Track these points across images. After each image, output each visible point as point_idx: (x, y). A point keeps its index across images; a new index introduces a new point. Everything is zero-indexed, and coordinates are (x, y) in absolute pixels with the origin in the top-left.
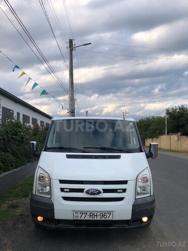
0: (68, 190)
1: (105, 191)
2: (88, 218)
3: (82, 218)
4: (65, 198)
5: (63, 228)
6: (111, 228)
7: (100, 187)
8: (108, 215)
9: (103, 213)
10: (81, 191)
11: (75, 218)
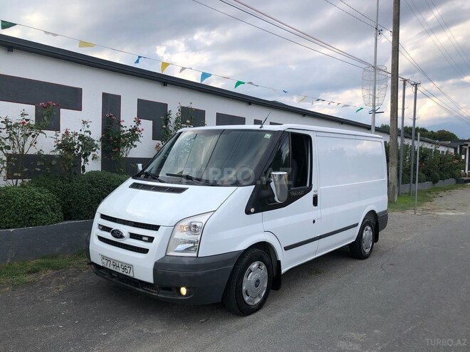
1: (133, 236)
2: (112, 268)
4: (101, 239)
6: (138, 289)
8: (128, 269)
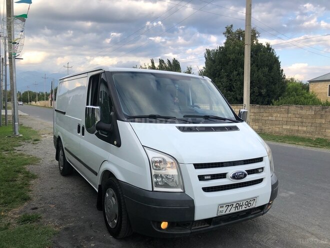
0: (209, 177)
2: (233, 211)
3: (228, 212)
4: (206, 190)
5: (198, 231)
7: (243, 168)
8: (252, 202)
9: (249, 201)
10: (223, 176)
11: (220, 214)
